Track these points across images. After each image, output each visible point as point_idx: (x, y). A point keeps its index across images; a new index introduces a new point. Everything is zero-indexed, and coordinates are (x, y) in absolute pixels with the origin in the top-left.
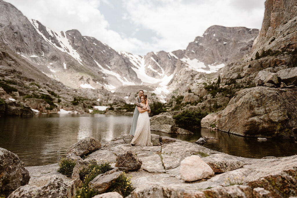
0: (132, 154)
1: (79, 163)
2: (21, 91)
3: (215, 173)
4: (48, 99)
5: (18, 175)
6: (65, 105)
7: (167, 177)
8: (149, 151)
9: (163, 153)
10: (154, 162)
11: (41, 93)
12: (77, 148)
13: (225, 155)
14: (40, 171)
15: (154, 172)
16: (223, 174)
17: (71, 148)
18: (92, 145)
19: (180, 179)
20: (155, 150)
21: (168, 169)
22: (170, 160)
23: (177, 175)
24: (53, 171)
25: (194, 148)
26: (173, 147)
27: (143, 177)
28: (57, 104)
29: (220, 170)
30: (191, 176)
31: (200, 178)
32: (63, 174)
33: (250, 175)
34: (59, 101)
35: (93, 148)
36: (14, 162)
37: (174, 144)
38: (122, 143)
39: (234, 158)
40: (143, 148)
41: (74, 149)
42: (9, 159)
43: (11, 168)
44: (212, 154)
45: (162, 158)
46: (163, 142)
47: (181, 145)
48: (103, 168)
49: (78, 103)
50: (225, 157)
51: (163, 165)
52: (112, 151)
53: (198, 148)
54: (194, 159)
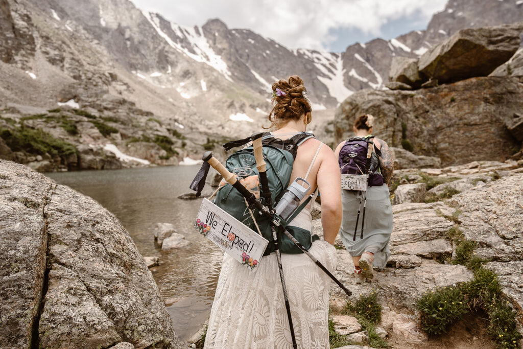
2: (124, 132)
4: (165, 143)
6: (192, 151)
28: (178, 150)
34: (184, 145)
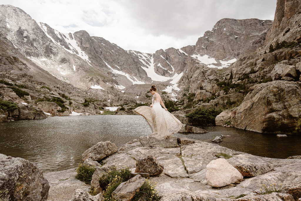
0: (153, 159)
1: (98, 170)
2: (32, 94)
3: (244, 177)
4: (59, 102)
5: (37, 185)
6: (76, 107)
7: (192, 183)
8: (169, 153)
9: (184, 155)
10: (175, 165)
11: (52, 95)
12: (93, 153)
13: (248, 155)
14: (57, 178)
15: (176, 178)
16: (253, 178)
17: (87, 152)
18: (109, 149)
19: (206, 184)
20: (174, 152)
21: (192, 173)
22: (192, 163)
23: (203, 180)
24: (71, 177)
25: (215, 149)
26: (194, 149)
27: (166, 183)
28: (68, 107)
29: (250, 174)
30: (219, 181)
31: (228, 183)
32: (82, 181)
33: (287, 180)
34: (71, 103)
35: (110, 152)
36: (33, 172)
37: (194, 146)
38: (139, 146)
39: (259, 159)
40: (162, 151)
41: (90, 154)
42: (28, 169)
43: (31, 178)
44: (235, 154)
45: (183, 162)
46: (181, 143)
47: (201, 147)
48: (123, 174)
49: (89, 104)
50: (249, 158)
51: (185, 169)
52: (130, 155)
53: (219, 149)
54: (221, 163)
